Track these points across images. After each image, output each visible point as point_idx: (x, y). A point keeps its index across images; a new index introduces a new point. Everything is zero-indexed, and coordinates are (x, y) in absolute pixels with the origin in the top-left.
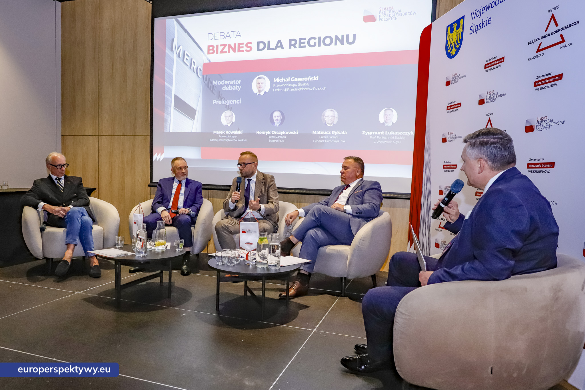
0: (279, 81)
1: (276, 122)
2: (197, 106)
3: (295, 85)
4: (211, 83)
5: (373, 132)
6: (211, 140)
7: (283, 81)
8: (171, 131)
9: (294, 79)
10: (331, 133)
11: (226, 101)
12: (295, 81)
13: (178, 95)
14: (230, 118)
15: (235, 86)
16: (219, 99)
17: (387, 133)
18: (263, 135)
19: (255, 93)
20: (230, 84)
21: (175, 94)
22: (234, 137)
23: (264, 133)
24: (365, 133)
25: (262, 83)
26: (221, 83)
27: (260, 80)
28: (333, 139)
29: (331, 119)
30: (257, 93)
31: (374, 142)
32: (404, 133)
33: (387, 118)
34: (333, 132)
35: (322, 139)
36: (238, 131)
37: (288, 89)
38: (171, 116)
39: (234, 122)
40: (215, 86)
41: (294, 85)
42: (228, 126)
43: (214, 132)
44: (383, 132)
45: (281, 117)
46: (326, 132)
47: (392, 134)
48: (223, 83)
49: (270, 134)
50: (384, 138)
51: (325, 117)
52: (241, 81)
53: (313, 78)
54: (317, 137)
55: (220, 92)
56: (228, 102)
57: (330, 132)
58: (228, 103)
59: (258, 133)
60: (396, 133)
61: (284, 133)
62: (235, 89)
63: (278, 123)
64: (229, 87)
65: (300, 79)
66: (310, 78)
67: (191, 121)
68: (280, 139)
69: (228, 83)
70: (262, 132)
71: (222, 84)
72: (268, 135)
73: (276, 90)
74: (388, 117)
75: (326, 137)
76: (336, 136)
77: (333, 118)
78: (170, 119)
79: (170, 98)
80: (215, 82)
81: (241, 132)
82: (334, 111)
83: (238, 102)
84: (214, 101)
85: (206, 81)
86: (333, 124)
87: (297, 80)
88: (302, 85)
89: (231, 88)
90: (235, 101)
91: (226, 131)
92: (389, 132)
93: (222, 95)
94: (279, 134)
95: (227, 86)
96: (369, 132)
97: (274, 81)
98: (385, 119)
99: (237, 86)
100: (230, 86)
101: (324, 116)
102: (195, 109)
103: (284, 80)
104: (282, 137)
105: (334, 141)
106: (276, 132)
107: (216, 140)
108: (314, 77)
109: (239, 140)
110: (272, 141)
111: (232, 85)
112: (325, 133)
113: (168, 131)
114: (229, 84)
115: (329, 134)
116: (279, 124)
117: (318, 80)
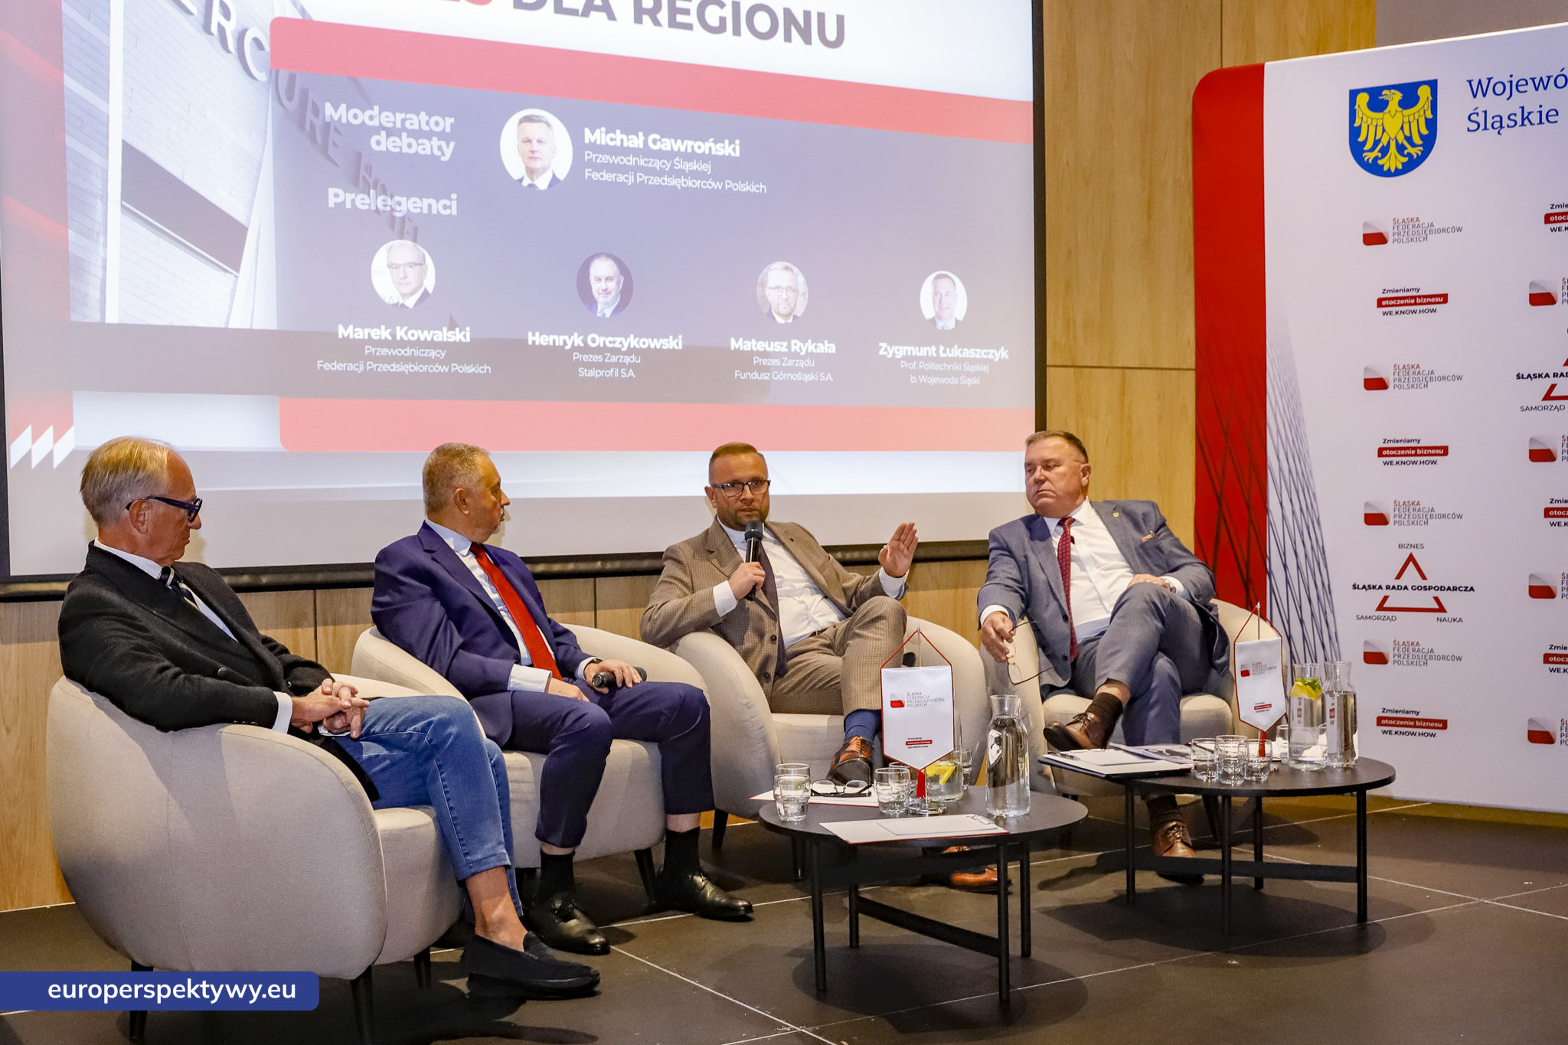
0: (603, 143)
1: (601, 300)
2: (251, 209)
3: (663, 164)
4: (317, 111)
5: (908, 348)
6: (327, 366)
7: (619, 144)
8: (112, 317)
9: (658, 143)
10: (789, 347)
11: (392, 197)
12: (661, 149)
13: (142, 147)
14: (412, 274)
15: (430, 140)
16: (356, 184)
17: (945, 352)
18: (553, 350)
19: (516, 176)
20: (404, 129)
21: (124, 142)
22: (433, 354)
23: (559, 340)
24: (886, 350)
25: (539, 141)
26: (363, 117)
27: (532, 130)
28: (795, 370)
29: (787, 299)
30: (521, 180)
31: (913, 380)
32: (985, 354)
33: (940, 302)
34: (796, 344)
35: (762, 369)
36: (452, 327)
37: (641, 177)
38: (105, 246)
39: (430, 291)
40: (336, 130)
41: (658, 164)
42: (403, 305)
43: (342, 332)
44: (933, 347)
45: (618, 283)
46: (772, 343)
47: (956, 356)
48: (371, 118)
49: (582, 345)
50: (938, 367)
51: (768, 292)
52: (452, 120)
53: (722, 145)
54: (745, 360)
55: (359, 156)
56: (399, 204)
57: (785, 344)
58: (398, 208)
59: (534, 342)
60: (969, 353)
61: (633, 342)
62: (428, 152)
63: (608, 304)
64: (401, 138)
65: (679, 146)
66: (712, 145)
67: (221, 274)
68: (619, 365)
69: (394, 123)
70: (552, 337)
71: (369, 123)
72: (574, 348)
73: (596, 176)
74: (943, 302)
75: (774, 362)
76: (804, 358)
77: (791, 295)
78: (105, 260)
79: (95, 157)
80: (336, 110)
81: (465, 336)
82: (796, 270)
83: (445, 207)
84: (332, 191)
85: (290, 98)
86: (795, 317)
87: (667, 144)
88: (688, 166)
89: (410, 146)
90: (432, 201)
91: (398, 328)
92: (948, 350)
93: (369, 169)
94: (617, 345)
95: (391, 132)
96: (897, 347)
97: (587, 141)
98: (937, 308)
99: (435, 139)
100: (404, 135)
101: (763, 285)
102: (241, 219)
103: (622, 141)
104: (627, 360)
105: (799, 377)
106: (603, 339)
107: (352, 367)
108: (727, 142)
109: (458, 368)
110: (593, 373)
111: (417, 134)
112: (769, 346)
113: (95, 317)
114: (399, 125)
115: (784, 350)
116: (613, 312)
117: (738, 154)
